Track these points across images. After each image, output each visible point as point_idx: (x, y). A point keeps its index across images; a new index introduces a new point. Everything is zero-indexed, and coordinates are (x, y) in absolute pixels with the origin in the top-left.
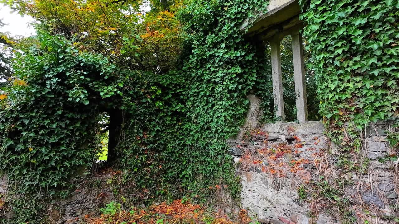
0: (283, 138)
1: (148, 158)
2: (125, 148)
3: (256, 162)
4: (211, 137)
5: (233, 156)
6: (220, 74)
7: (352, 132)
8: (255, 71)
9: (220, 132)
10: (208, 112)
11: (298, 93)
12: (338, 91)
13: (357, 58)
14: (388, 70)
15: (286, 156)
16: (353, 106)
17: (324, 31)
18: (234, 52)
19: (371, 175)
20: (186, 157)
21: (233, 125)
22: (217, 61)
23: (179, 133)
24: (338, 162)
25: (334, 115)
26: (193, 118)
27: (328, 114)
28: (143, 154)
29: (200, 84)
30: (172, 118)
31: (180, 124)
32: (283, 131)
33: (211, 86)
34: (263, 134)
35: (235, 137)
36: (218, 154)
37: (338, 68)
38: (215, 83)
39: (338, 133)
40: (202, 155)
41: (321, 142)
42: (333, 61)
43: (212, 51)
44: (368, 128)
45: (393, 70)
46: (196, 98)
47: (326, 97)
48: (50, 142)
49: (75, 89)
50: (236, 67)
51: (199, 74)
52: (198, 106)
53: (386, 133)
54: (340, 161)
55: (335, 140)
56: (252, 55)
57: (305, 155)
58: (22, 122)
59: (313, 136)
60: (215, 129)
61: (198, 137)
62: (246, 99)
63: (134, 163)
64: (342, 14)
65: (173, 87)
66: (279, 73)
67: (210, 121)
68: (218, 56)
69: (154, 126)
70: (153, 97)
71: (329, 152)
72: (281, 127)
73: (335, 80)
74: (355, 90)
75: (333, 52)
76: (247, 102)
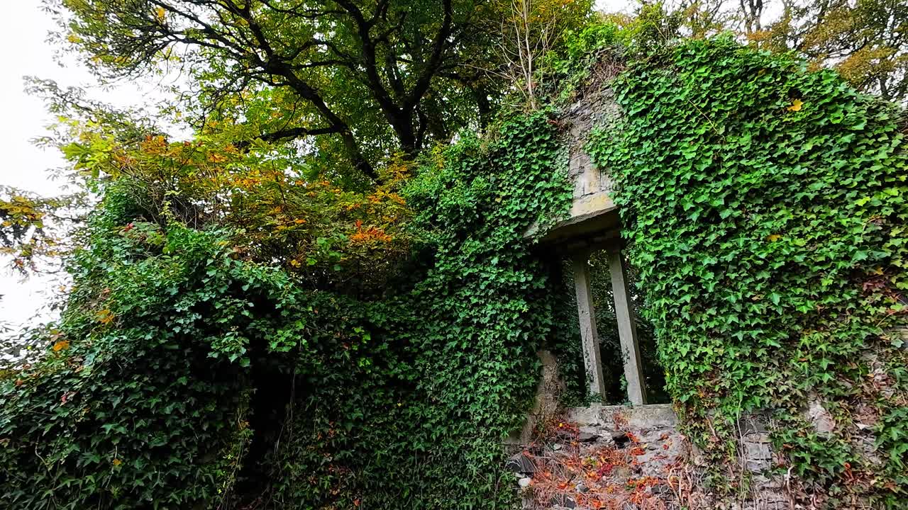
0: (607, 436)
1: (334, 482)
2: (288, 459)
3: (563, 485)
4: (469, 435)
5: (518, 475)
6: (489, 310)
7: (720, 427)
8: (549, 307)
9: (491, 424)
10: (463, 381)
11: (626, 352)
12: (693, 358)
13: (712, 311)
14: (754, 334)
15: (616, 473)
16: (716, 384)
17: (661, 265)
18: (514, 273)
19: (757, 501)
20: (409, 480)
21: (514, 409)
22: (482, 287)
23: (397, 425)
24: (706, 479)
25: (691, 397)
26: (430, 393)
27: (682, 395)
28: (324, 474)
29: (448, 325)
30: (386, 392)
31: (400, 405)
32: (606, 422)
33: (471, 332)
34: (569, 428)
35: (517, 435)
36: (485, 470)
37: (688, 323)
38: (480, 326)
39: (701, 428)
40: (447, 473)
41: (675, 443)
42: (679, 311)
43: (473, 267)
44: (742, 420)
45: (760, 335)
46: (438, 353)
47: (676, 367)
48: (152, 446)
49: (231, 335)
50: (518, 300)
51: (447, 307)
52: (441, 368)
53: (767, 428)
54: (710, 478)
55: (697, 441)
56: (543, 280)
57: (650, 470)
58: (106, 401)
59: (660, 433)
60: (479, 418)
61: (441, 434)
62: (536, 359)
63: (307, 494)
64: (683, 246)
65: (392, 329)
66: (591, 314)
67: (468, 400)
68: (486, 279)
69: (351, 410)
70: (355, 348)
71: (690, 463)
72: (602, 416)
73: (686, 341)
74: (716, 359)
75: (678, 298)
76: (538, 364)
